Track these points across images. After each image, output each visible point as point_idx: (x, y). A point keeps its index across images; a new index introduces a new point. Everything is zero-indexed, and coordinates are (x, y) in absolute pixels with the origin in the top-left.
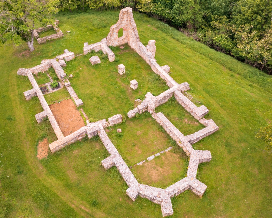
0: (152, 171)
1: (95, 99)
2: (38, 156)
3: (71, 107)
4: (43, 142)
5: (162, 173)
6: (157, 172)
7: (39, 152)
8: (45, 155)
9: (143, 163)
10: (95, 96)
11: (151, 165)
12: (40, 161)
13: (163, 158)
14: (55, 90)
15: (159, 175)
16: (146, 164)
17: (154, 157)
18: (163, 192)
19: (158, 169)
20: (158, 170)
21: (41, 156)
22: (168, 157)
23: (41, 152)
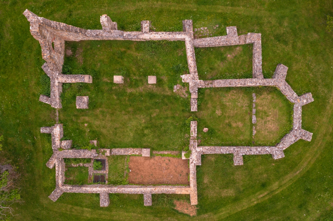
0: (267, 126)
1: (146, 132)
2: (191, 215)
3: (145, 162)
4: (178, 205)
5: (274, 119)
6: (270, 123)
7: (187, 213)
8: (194, 208)
9: (255, 129)
10: (143, 130)
11: (261, 124)
12: (198, 215)
13: (260, 108)
14: (107, 167)
15: (274, 123)
16: (258, 128)
17: (255, 116)
18: (296, 132)
19: (268, 119)
20: (269, 121)
21: (192, 212)
22: (262, 103)
23: (188, 210)
